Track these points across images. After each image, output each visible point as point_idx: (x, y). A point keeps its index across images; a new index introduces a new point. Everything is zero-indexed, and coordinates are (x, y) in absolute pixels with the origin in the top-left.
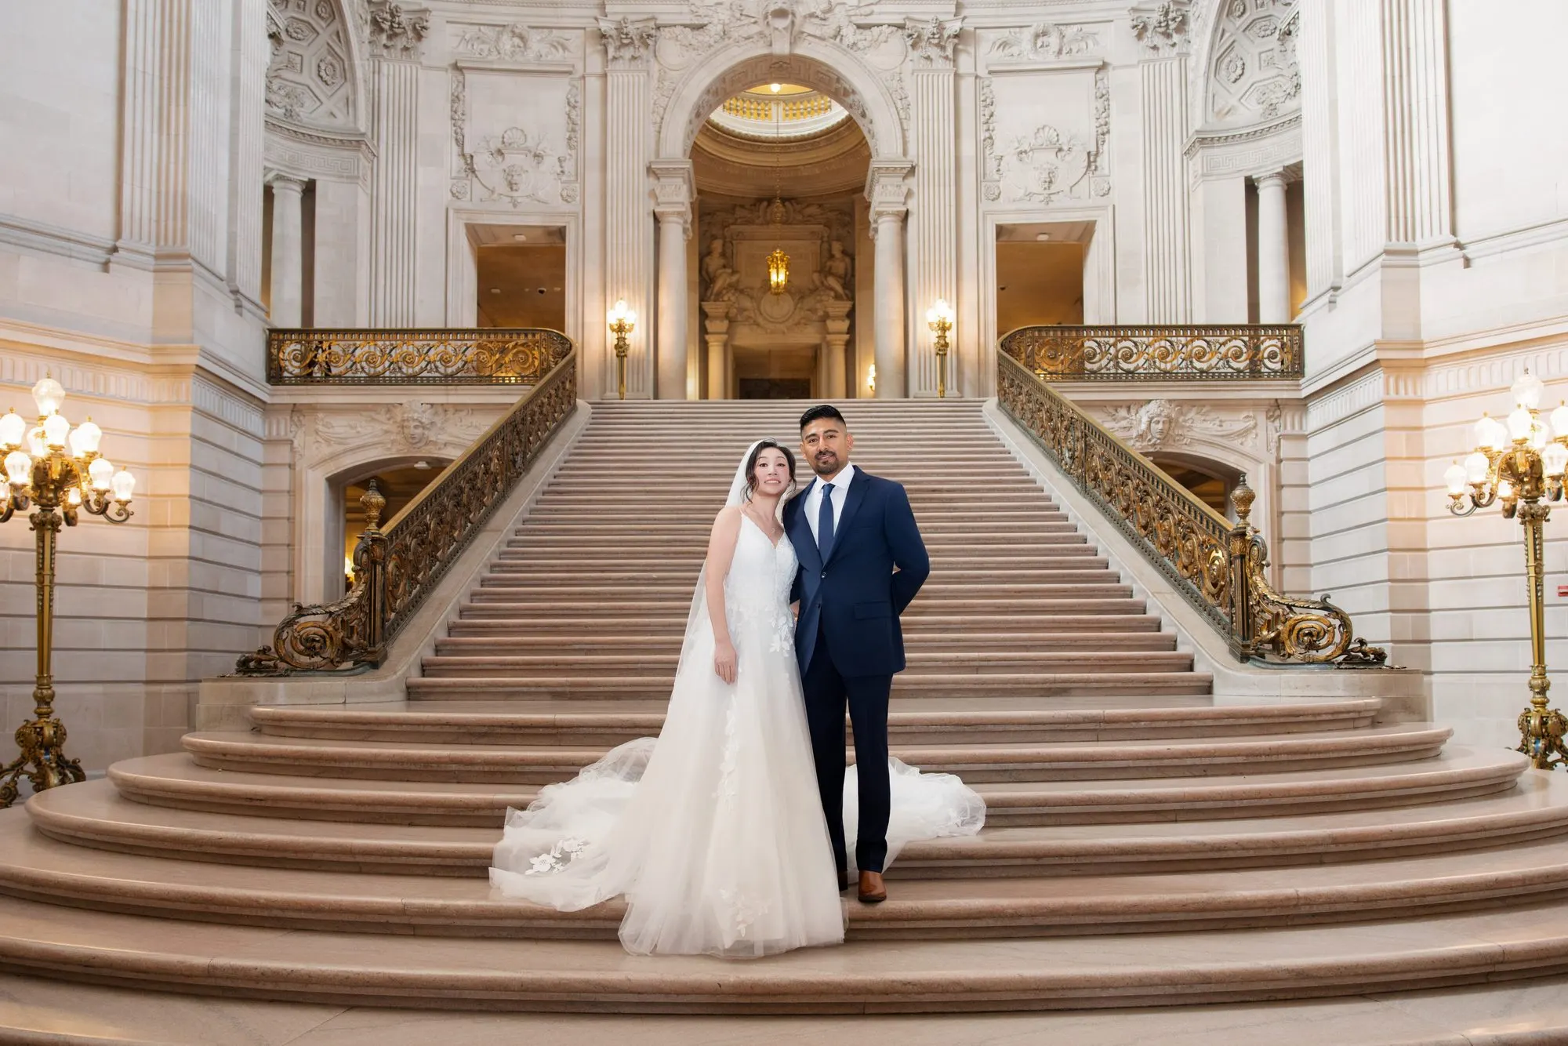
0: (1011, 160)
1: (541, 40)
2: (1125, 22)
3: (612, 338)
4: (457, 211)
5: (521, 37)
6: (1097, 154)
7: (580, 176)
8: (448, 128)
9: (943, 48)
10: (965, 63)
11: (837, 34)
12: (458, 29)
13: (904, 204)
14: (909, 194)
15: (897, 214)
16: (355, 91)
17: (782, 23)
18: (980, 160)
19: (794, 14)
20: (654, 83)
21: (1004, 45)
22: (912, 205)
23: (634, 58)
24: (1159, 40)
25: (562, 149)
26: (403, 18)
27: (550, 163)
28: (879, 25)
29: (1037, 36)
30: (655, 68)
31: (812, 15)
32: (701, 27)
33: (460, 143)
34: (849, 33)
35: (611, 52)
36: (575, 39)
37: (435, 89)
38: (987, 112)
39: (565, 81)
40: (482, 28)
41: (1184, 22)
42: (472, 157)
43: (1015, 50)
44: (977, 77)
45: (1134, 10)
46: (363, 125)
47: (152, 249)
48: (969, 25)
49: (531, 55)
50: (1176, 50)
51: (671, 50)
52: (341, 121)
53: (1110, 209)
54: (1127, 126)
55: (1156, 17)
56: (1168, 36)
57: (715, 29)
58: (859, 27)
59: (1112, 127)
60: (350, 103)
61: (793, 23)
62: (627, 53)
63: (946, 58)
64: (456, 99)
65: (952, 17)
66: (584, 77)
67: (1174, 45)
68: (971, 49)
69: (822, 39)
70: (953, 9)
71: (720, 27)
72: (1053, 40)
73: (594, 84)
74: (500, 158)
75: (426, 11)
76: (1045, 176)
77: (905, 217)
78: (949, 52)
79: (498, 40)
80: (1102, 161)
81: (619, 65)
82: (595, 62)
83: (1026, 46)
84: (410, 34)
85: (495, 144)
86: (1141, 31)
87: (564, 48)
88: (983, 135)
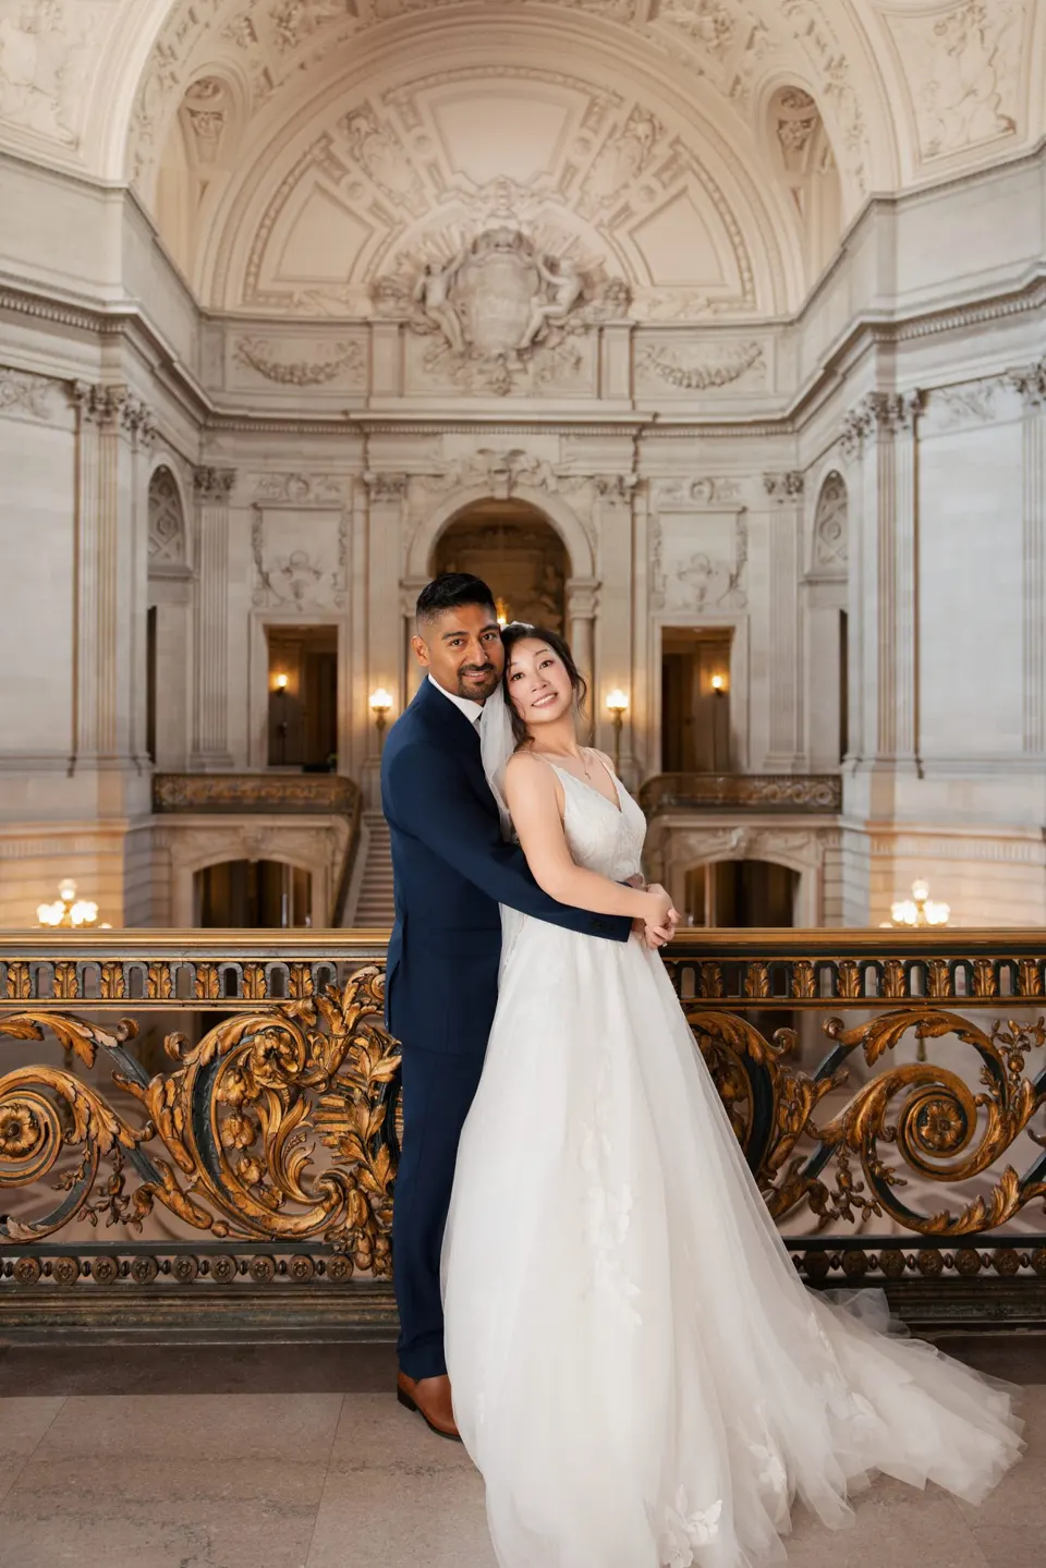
0: (672, 578)
1: (320, 484)
2: (760, 480)
3: (374, 716)
4: (258, 615)
5: (306, 483)
6: (738, 575)
7: (349, 585)
8: (249, 552)
9: (622, 494)
10: (640, 504)
11: (544, 482)
12: (257, 477)
13: (593, 610)
14: (597, 604)
15: (587, 619)
16: (184, 538)
17: (503, 478)
18: (651, 574)
19: (510, 471)
20: (405, 518)
21: (669, 491)
22: (598, 612)
23: (389, 501)
24: (784, 496)
25: (335, 567)
26: (218, 475)
27: (326, 578)
28: (574, 476)
29: (694, 485)
30: (406, 510)
31: (524, 471)
32: (438, 476)
33: (259, 562)
34: (552, 483)
35: (373, 495)
36: (345, 484)
37: (239, 522)
38: (656, 542)
39: (337, 517)
40: (276, 476)
41: (802, 484)
42: (267, 574)
43: (678, 494)
44: (649, 515)
45: (766, 474)
46: (189, 564)
47: (95, 754)
48: (644, 476)
49: (311, 496)
50: (794, 506)
51: (418, 495)
52: (174, 560)
53: (746, 620)
54: (759, 558)
55: (780, 479)
56: (790, 493)
57: (451, 479)
58: (560, 477)
59: (751, 555)
60: (180, 547)
61: (510, 478)
62: (385, 497)
63: (626, 503)
64: (256, 530)
65: (629, 471)
66: (351, 512)
67: (794, 501)
68: (644, 493)
69: (532, 486)
70: (630, 465)
71: (455, 479)
72: (706, 489)
73: (359, 518)
74: (288, 574)
75: (233, 470)
76: (697, 592)
77: (592, 622)
78: (628, 498)
79: (287, 483)
80: (742, 580)
81: (378, 505)
82: (360, 501)
83: (686, 492)
84: (222, 485)
85: (285, 564)
86: (771, 488)
87: (337, 490)
88: (652, 558)
